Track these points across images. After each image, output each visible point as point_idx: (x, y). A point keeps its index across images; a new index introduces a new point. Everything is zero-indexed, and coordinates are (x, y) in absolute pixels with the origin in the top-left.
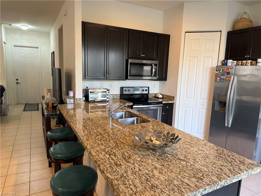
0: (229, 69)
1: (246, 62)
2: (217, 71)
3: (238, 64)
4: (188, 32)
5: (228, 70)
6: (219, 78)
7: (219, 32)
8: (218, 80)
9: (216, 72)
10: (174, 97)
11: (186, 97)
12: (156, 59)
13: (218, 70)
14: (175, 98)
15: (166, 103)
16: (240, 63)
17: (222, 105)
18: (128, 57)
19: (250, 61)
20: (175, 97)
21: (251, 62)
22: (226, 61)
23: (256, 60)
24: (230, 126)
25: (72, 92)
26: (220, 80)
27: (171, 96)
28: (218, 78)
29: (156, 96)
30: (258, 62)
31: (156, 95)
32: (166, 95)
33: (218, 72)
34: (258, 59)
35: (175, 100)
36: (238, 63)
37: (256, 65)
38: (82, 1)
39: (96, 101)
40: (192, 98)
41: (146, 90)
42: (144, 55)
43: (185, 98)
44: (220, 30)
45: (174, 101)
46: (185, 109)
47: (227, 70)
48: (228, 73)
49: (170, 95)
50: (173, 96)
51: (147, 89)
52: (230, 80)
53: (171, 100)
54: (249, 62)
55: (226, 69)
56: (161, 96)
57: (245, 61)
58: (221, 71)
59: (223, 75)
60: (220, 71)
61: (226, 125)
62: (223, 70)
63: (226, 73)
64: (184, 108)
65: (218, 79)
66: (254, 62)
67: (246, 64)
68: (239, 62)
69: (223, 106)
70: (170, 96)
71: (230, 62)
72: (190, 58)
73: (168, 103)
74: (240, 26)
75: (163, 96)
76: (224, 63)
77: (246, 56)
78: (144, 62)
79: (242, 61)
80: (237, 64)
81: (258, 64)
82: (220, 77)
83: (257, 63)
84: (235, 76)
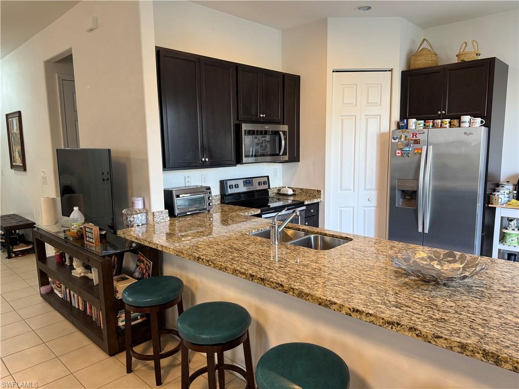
0: (416, 134)
1: (442, 122)
2: (395, 139)
3: (427, 126)
4: (336, 71)
5: (416, 137)
6: (400, 151)
7: (389, 71)
8: (397, 155)
9: (393, 141)
10: (320, 191)
11: (341, 189)
12: (282, 122)
13: (397, 138)
14: (322, 193)
15: (309, 203)
16: (431, 124)
17: (407, 197)
18: (238, 120)
19: (448, 120)
20: (322, 191)
21: (450, 122)
22: (405, 122)
23: (459, 119)
24: (426, 231)
25: (140, 199)
26: (402, 154)
27: (313, 190)
28: (397, 152)
29: (281, 192)
30: (462, 121)
31: (279, 190)
32: (302, 189)
33: (397, 141)
34: (462, 117)
35: (322, 196)
36: (427, 124)
37: (460, 127)
38: (153, 2)
39: (188, 213)
40: (350, 190)
41: (264, 183)
42: (264, 115)
43: (339, 191)
44: (389, 67)
45: (320, 198)
46: (341, 211)
47: (413, 137)
48: (417, 142)
49: (309, 188)
50: (317, 189)
51: (266, 179)
52: (421, 154)
53: (315, 197)
54: (446, 123)
55: (412, 134)
56: (290, 192)
57: (440, 121)
58: (402, 140)
59: (408, 145)
60: (401, 138)
61: (420, 230)
62: (406, 137)
63: (412, 142)
64: (339, 208)
65: (399, 153)
66: (456, 122)
67: (441, 125)
68: (428, 122)
69: (410, 197)
70: (311, 190)
71: (412, 122)
72: (343, 117)
73: (312, 202)
74: (422, 62)
75: (293, 191)
76: (403, 124)
77: (440, 112)
78: (267, 127)
79: (434, 120)
80: (425, 125)
81: (462, 125)
82: (401, 149)
83: (460, 123)
84: (429, 147)
